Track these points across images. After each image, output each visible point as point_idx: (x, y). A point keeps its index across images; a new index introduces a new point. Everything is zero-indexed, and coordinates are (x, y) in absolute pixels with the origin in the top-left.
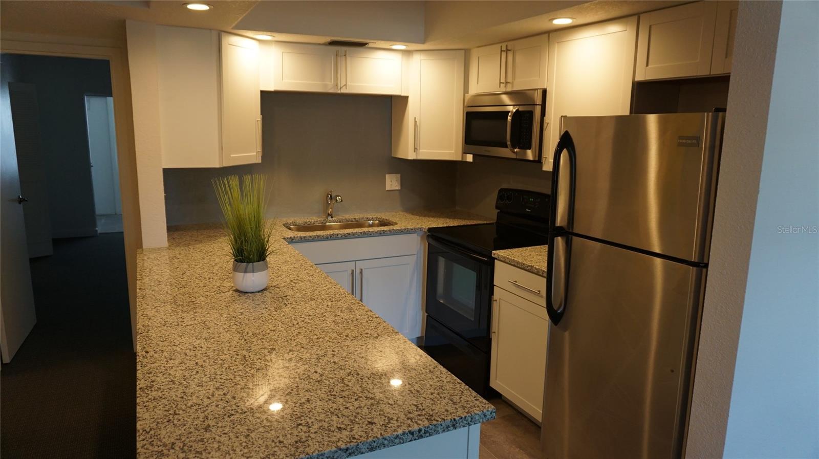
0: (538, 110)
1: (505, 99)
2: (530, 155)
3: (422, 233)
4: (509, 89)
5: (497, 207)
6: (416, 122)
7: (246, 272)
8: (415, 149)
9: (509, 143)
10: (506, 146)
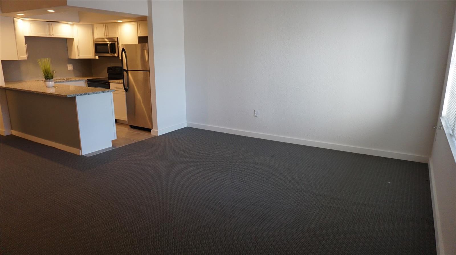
0: (116, 43)
1: (106, 40)
2: (116, 55)
3: (85, 81)
4: (108, 37)
5: (108, 73)
6: (78, 47)
7: (49, 81)
8: (78, 55)
9: (109, 52)
10: (109, 53)
